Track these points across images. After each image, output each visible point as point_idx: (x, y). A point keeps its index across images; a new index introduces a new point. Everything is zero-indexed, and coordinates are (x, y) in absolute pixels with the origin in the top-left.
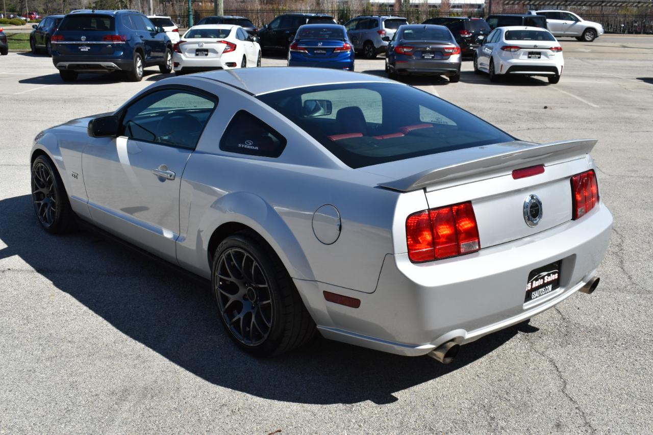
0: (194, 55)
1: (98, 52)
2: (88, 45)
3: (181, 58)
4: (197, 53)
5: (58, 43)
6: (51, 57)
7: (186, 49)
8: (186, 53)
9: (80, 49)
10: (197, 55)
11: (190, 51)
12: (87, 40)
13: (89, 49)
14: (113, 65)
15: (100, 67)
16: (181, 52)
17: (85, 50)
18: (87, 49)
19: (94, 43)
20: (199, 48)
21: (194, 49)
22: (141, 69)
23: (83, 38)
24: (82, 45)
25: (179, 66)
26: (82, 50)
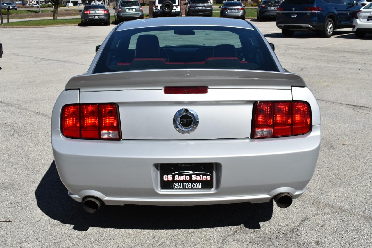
0: (366, 20)
1: (302, 18)
2: (296, 13)
3: (357, 23)
4: (369, 19)
5: (280, 12)
6: (275, 21)
7: (361, 16)
8: (361, 19)
9: (291, 16)
10: (368, 20)
11: (364, 18)
12: (296, 10)
13: (296, 16)
14: (310, 26)
15: (301, 27)
16: (358, 19)
17: (294, 16)
18: (295, 16)
19: (300, 12)
20: (370, 15)
21: (367, 16)
22: (332, 30)
23: (294, 9)
24: (293, 13)
25: (355, 28)
26: (292, 16)
